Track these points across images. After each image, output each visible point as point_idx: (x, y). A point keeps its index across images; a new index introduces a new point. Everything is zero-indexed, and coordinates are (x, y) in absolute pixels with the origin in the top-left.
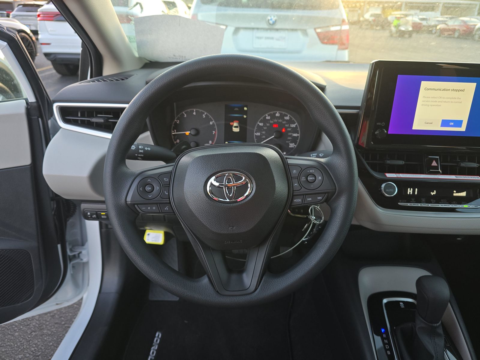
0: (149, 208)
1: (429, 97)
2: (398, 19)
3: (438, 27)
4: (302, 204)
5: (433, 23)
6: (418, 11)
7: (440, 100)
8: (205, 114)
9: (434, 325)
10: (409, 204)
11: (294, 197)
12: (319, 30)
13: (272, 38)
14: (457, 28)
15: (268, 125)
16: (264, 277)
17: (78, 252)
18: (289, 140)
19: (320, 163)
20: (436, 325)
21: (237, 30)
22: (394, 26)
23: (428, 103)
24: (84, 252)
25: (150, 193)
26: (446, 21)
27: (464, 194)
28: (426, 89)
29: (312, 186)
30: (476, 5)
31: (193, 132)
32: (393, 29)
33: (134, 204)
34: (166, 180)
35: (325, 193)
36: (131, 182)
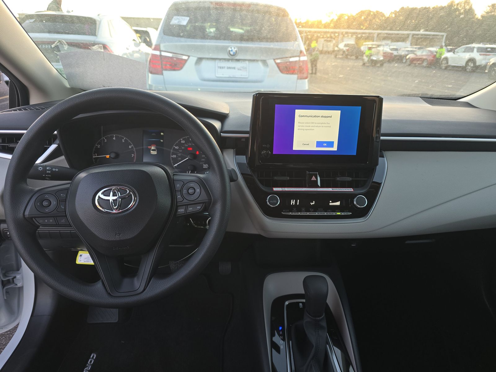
0: (46, 221)
1: (304, 123)
2: (370, 49)
3: (408, 57)
4: (185, 213)
5: (403, 53)
6: (389, 42)
7: (313, 125)
8: (124, 139)
9: (317, 318)
10: (290, 213)
11: (178, 207)
12: (278, 61)
13: (234, 68)
14: (424, 57)
15: (183, 148)
16: (152, 279)
17: (12, 277)
18: (203, 161)
19: (200, 179)
20: (318, 318)
21: (200, 60)
22: (366, 56)
23: (303, 128)
24: (18, 277)
25: (47, 208)
26: (415, 51)
27: (338, 203)
28: (300, 116)
29: (193, 198)
30: (443, 36)
31: (113, 155)
32: (366, 59)
33: (32, 218)
34: (62, 195)
35: (203, 203)
36: (29, 198)
